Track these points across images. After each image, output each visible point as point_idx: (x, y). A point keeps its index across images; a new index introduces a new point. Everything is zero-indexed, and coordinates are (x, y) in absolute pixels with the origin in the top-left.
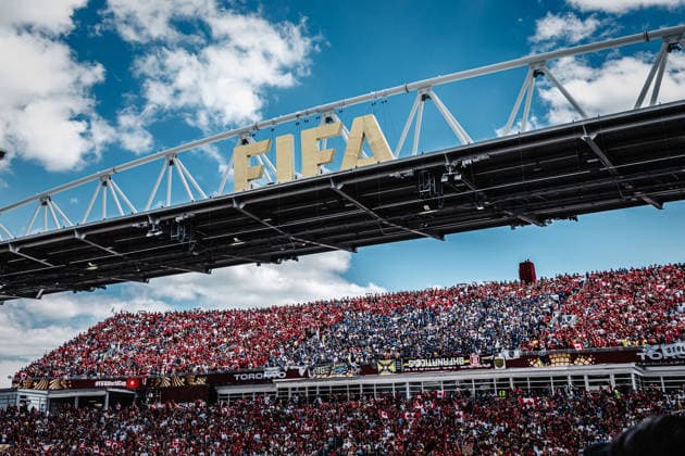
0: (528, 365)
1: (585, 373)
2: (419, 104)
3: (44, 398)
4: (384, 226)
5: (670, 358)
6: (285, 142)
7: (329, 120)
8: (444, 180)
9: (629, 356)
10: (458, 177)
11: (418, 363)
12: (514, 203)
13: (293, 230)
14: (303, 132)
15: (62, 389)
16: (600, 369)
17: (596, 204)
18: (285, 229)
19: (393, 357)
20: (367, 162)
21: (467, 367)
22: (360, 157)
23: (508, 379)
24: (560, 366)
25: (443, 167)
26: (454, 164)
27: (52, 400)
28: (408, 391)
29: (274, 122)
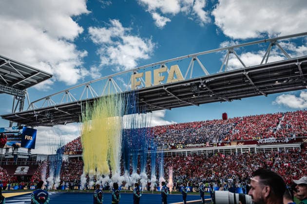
0: (224, 145)
1: (241, 148)
2: (192, 62)
3: (67, 157)
4: (180, 101)
5: (267, 143)
6: (148, 74)
7: (163, 66)
8: (200, 87)
9: (255, 142)
10: (204, 86)
11: (190, 145)
12: (221, 94)
13: (151, 102)
14: (154, 70)
15: (73, 154)
16: (246, 146)
17: (247, 95)
18: (148, 103)
19: (182, 143)
20: (175, 81)
21: (205, 146)
22: (173, 79)
23: (217, 150)
24: (234, 146)
25: (200, 82)
26: (203, 81)
27: (70, 158)
28: (186, 154)
29: (145, 67)
